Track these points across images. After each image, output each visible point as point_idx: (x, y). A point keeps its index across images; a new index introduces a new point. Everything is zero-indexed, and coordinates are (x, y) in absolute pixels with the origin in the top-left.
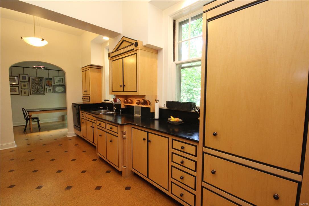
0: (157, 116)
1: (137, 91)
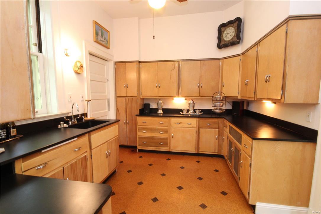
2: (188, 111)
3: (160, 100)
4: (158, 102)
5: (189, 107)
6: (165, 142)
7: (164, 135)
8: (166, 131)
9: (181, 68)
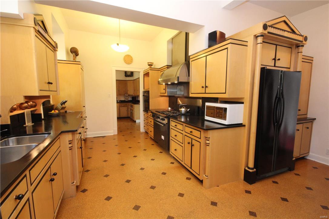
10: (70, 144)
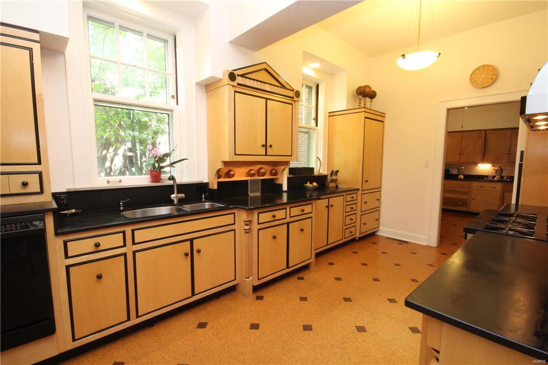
0: (285, 188)
1: (291, 156)
2: (494, 177)
3: (461, 166)
4: (459, 168)
5: (496, 173)
6: (465, 203)
7: (464, 197)
8: (466, 193)
9: (488, 136)
10: (247, 225)
